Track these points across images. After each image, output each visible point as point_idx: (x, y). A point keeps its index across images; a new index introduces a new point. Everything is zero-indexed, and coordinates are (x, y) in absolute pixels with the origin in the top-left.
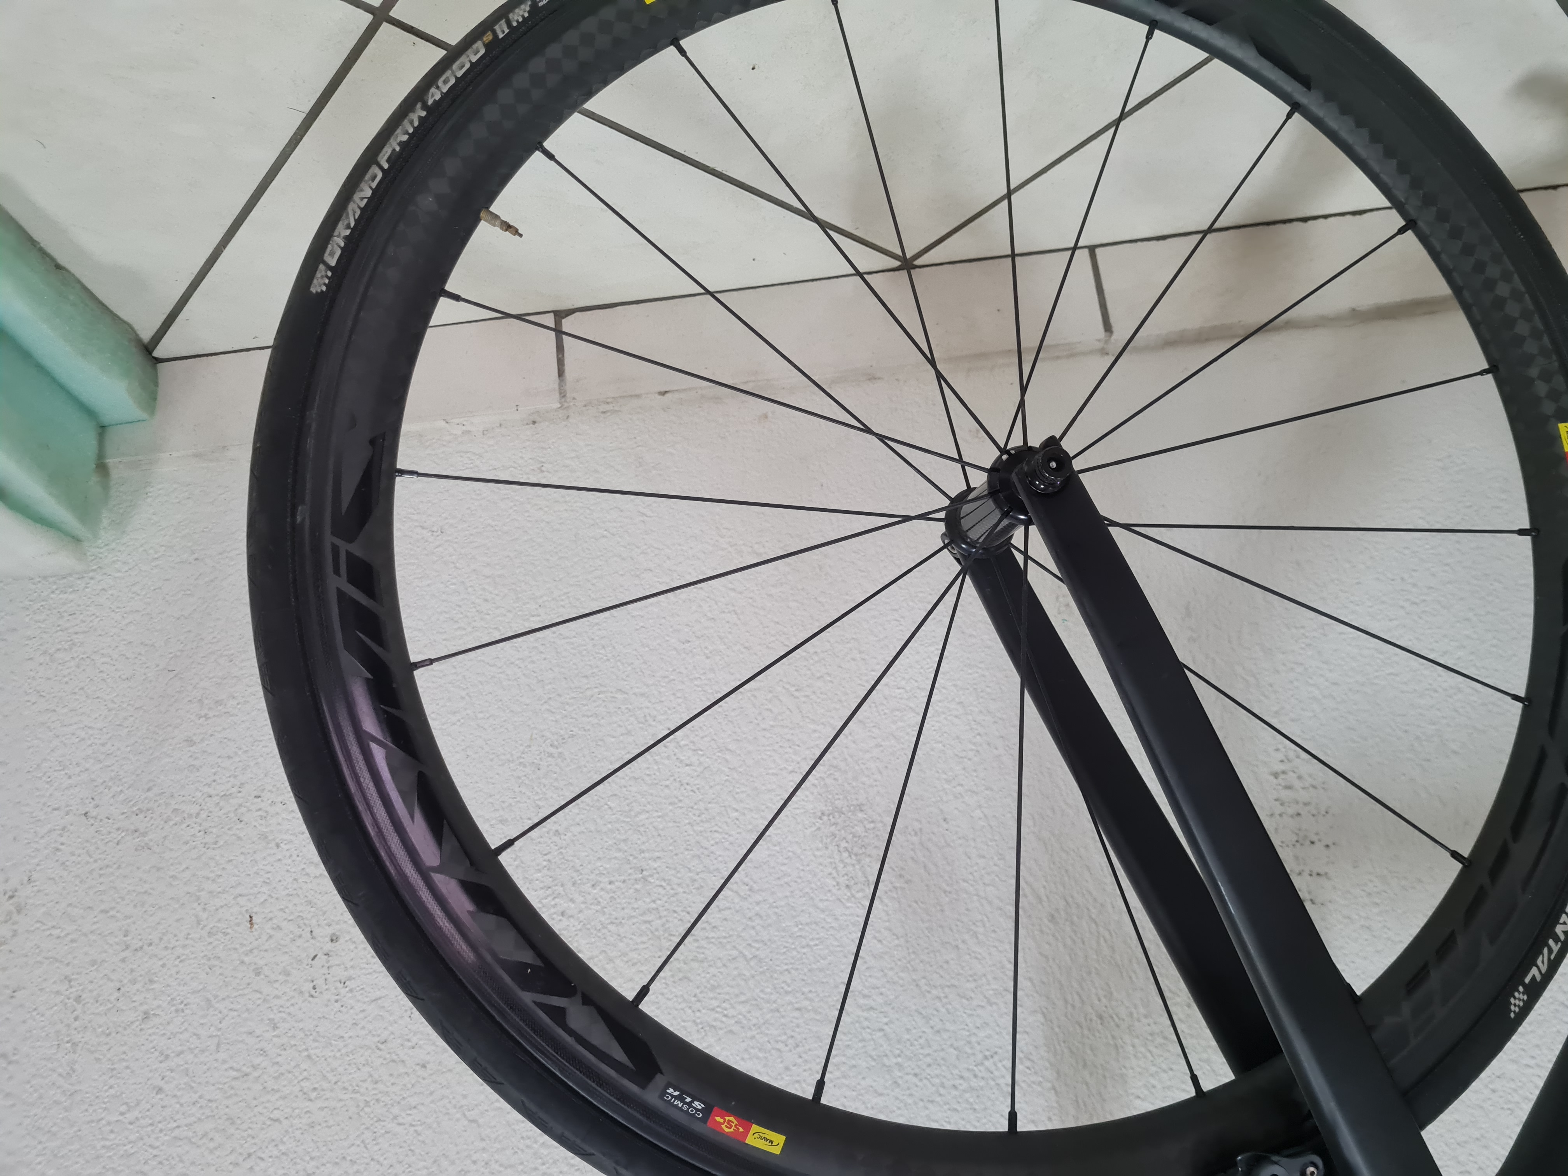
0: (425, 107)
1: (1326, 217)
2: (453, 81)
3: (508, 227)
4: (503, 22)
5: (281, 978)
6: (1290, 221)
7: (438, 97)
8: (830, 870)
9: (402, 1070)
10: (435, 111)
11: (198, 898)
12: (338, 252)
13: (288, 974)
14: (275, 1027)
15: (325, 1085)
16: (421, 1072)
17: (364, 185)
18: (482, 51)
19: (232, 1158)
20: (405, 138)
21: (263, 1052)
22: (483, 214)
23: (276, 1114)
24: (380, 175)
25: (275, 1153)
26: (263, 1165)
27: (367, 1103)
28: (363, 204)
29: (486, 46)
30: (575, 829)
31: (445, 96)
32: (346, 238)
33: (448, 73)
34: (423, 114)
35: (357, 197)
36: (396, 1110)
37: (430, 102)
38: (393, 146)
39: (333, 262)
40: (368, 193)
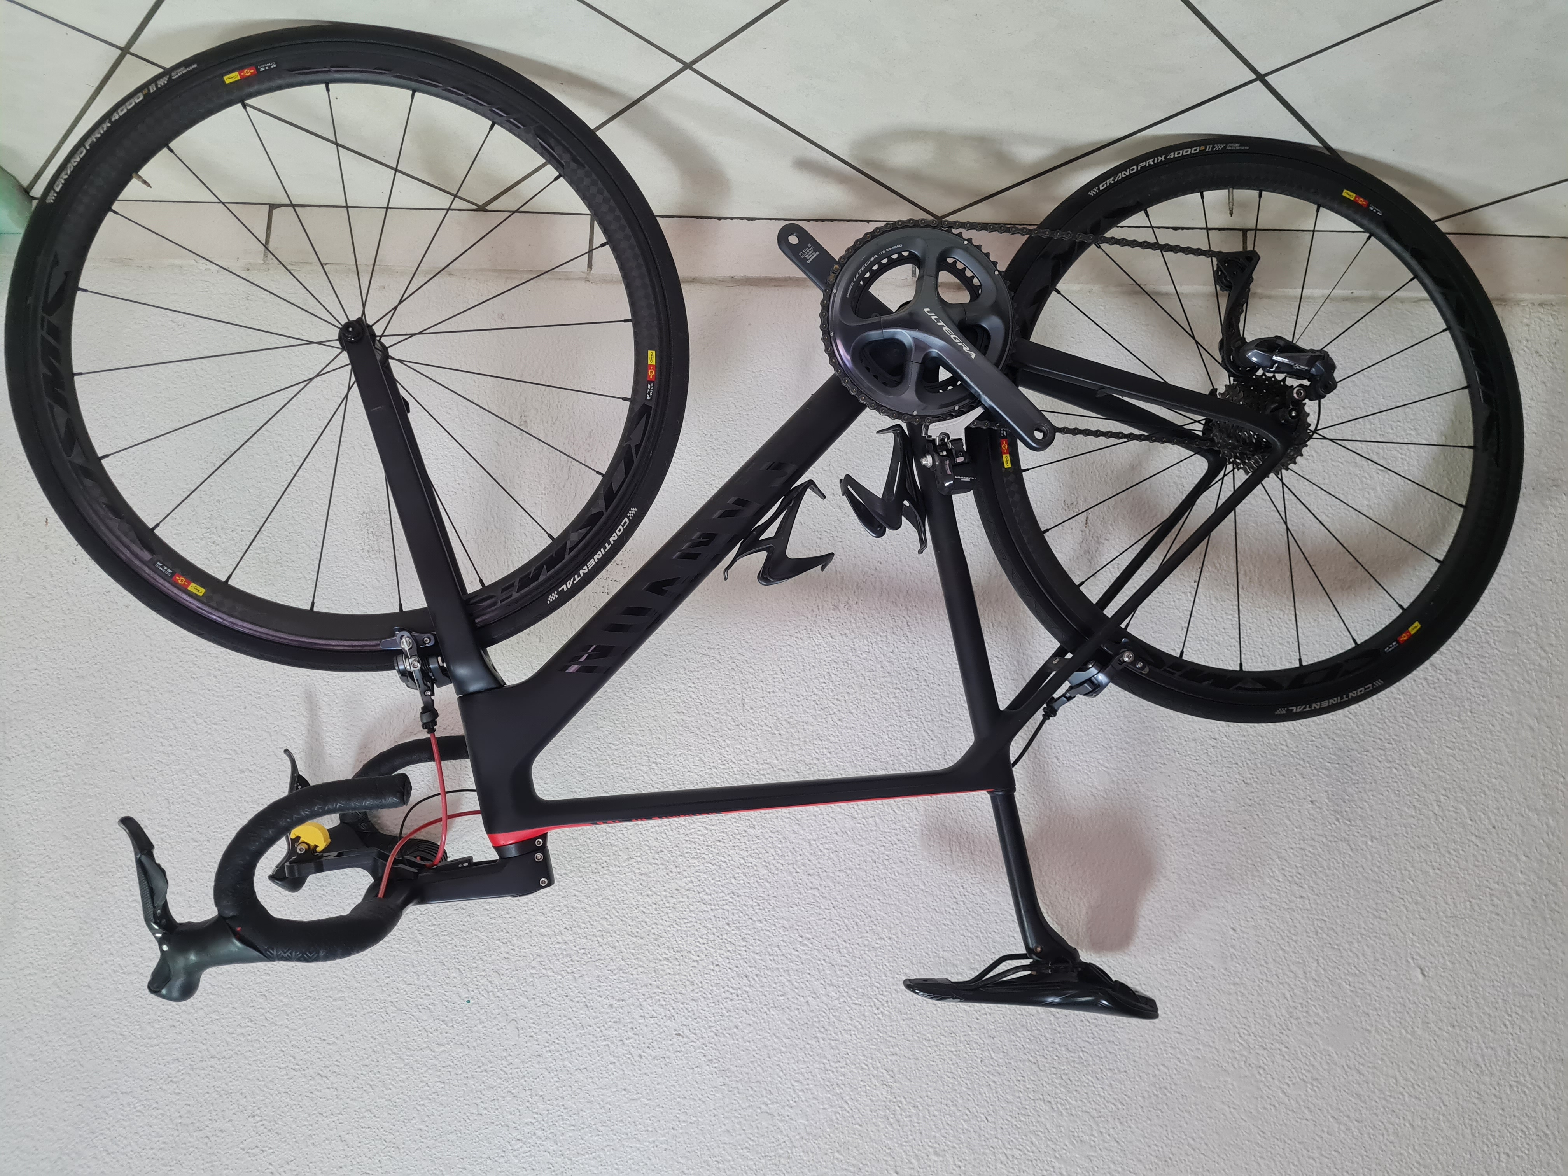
0: (110, 121)
1: (732, 218)
2: (125, 111)
3: (145, 182)
4: (154, 85)
5: (59, 552)
6: (711, 218)
7: (117, 117)
8: (361, 541)
9: (116, 607)
10: (115, 124)
11: (20, 505)
12: (61, 186)
13: (62, 551)
14: (52, 576)
15: (74, 608)
16: (125, 609)
17: (76, 156)
18: (141, 98)
19: (22, 636)
20: (99, 135)
21: (45, 588)
22: (134, 175)
23: (47, 619)
24: (85, 151)
25: (44, 637)
26: (37, 641)
27: (95, 620)
28: (75, 164)
29: (144, 96)
30: (229, 501)
31: (121, 117)
32: (65, 180)
33: (124, 107)
34: (109, 125)
35: (72, 161)
36: (109, 626)
37: (113, 119)
38: (93, 139)
39: (58, 190)
40: (78, 159)
